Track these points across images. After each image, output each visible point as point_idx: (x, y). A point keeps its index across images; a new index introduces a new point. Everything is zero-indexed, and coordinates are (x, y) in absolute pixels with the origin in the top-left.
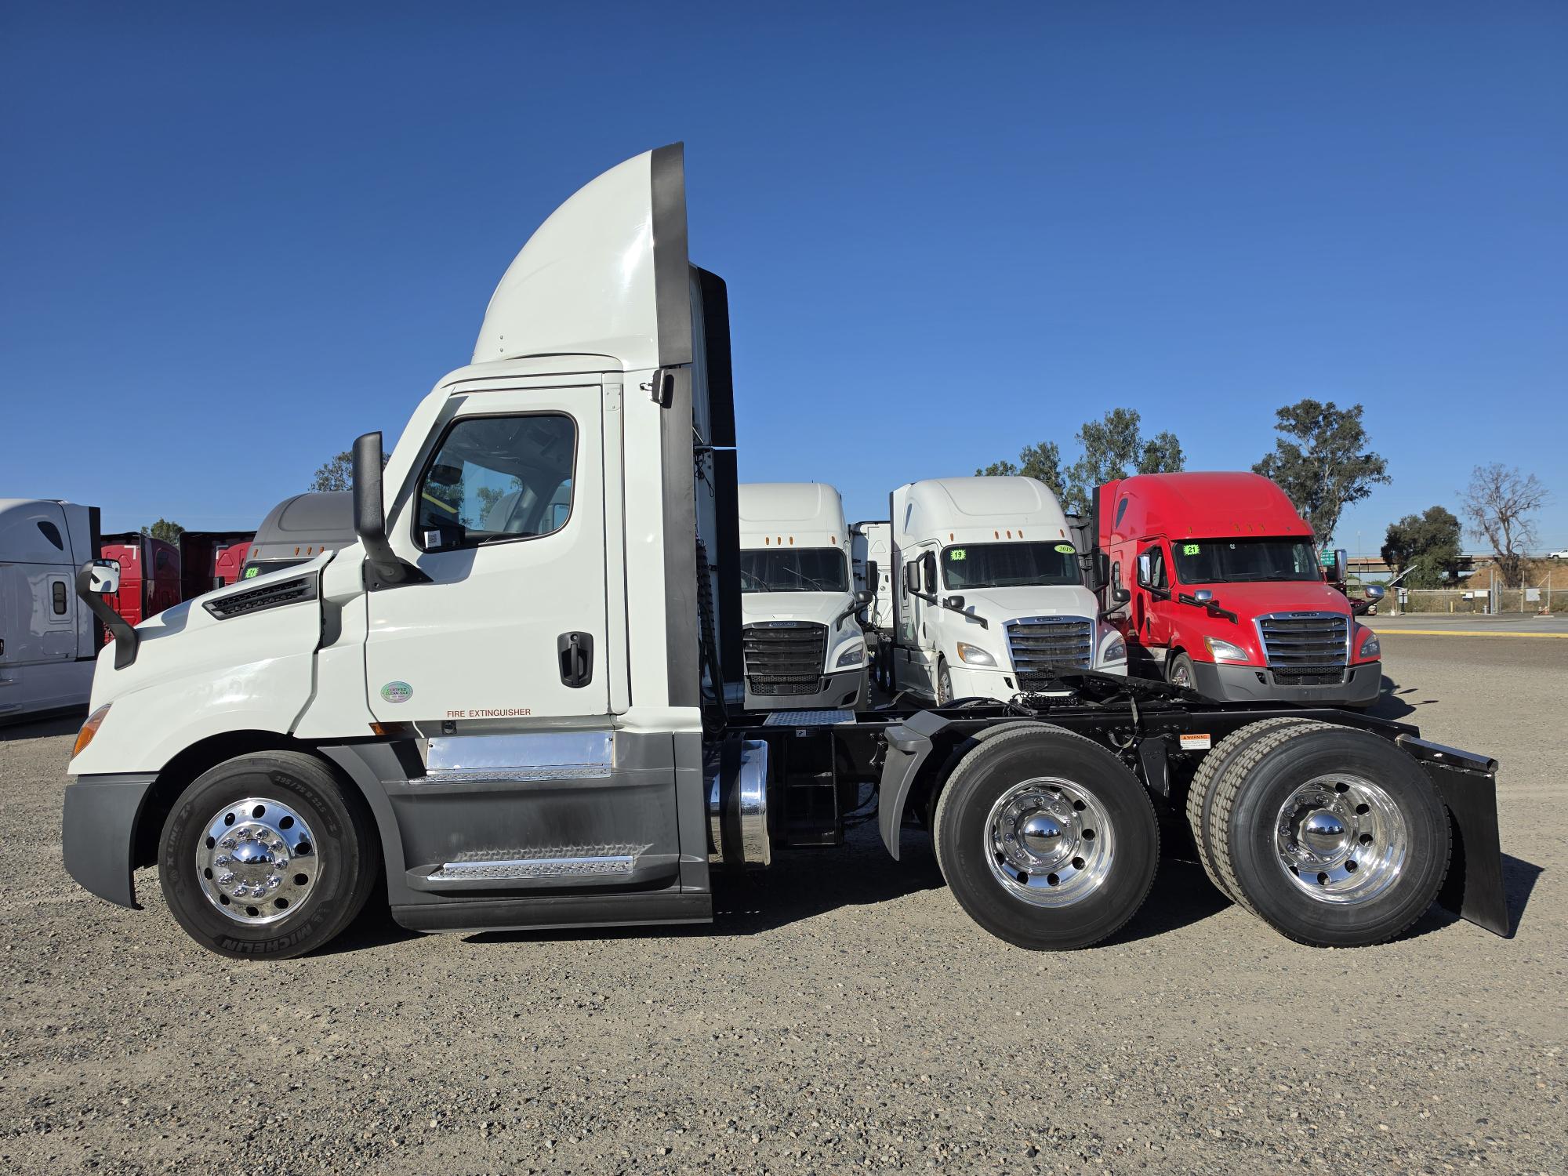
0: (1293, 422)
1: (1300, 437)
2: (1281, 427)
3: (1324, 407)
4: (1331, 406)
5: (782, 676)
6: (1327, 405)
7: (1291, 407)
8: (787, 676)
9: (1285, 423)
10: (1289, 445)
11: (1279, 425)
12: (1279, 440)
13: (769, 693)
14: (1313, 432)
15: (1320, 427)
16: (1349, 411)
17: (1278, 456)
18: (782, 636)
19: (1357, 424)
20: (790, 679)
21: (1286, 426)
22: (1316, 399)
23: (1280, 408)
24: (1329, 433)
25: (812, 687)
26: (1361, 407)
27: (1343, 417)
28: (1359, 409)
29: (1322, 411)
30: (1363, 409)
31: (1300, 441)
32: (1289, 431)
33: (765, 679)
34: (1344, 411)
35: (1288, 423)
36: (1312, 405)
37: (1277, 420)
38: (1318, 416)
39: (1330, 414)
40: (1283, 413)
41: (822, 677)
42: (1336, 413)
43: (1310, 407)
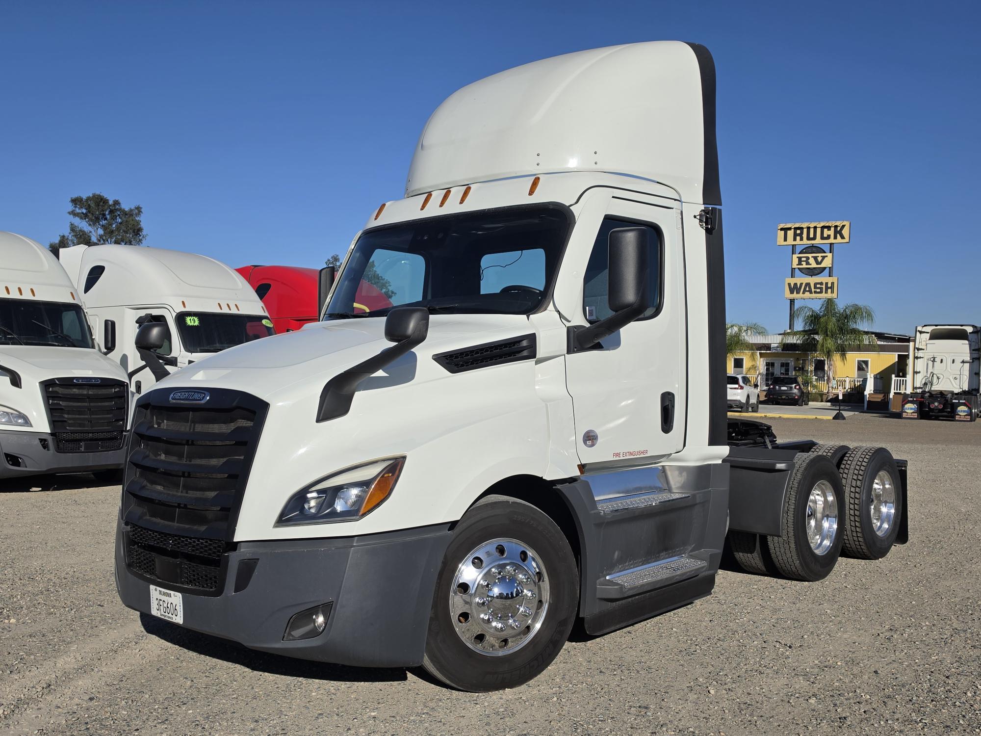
0: (84, 211)
1: (90, 225)
2: (73, 213)
3: (111, 202)
4: (116, 203)
6: (114, 201)
7: (84, 198)
9: (78, 211)
10: (81, 231)
11: (72, 212)
12: (72, 224)
14: (101, 223)
15: (106, 219)
16: (131, 210)
17: (70, 238)
19: (138, 222)
21: (78, 213)
22: (106, 195)
23: (74, 196)
24: (114, 226)
26: (141, 208)
27: (125, 213)
28: (139, 209)
29: (110, 206)
30: (142, 210)
31: (90, 229)
32: (81, 218)
34: (127, 209)
35: (80, 211)
36: (102, 199)
37: (70, 207)
38: (106, 210)
39: (117, 210)
40: (76, 201)
42: (120, 210)
43: (100, 201)
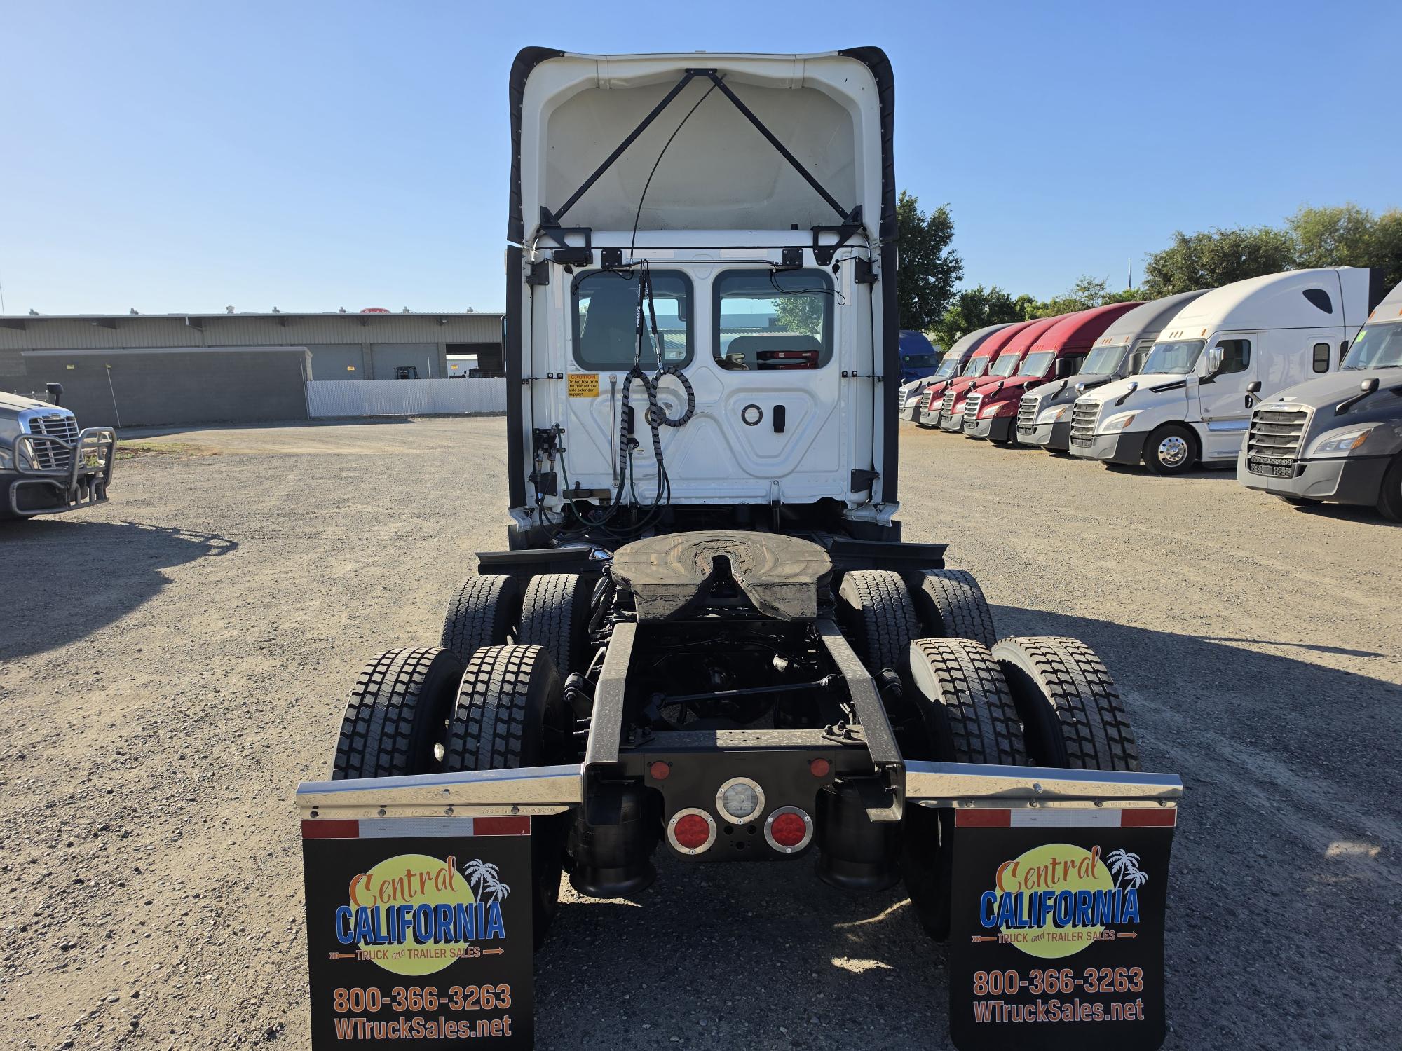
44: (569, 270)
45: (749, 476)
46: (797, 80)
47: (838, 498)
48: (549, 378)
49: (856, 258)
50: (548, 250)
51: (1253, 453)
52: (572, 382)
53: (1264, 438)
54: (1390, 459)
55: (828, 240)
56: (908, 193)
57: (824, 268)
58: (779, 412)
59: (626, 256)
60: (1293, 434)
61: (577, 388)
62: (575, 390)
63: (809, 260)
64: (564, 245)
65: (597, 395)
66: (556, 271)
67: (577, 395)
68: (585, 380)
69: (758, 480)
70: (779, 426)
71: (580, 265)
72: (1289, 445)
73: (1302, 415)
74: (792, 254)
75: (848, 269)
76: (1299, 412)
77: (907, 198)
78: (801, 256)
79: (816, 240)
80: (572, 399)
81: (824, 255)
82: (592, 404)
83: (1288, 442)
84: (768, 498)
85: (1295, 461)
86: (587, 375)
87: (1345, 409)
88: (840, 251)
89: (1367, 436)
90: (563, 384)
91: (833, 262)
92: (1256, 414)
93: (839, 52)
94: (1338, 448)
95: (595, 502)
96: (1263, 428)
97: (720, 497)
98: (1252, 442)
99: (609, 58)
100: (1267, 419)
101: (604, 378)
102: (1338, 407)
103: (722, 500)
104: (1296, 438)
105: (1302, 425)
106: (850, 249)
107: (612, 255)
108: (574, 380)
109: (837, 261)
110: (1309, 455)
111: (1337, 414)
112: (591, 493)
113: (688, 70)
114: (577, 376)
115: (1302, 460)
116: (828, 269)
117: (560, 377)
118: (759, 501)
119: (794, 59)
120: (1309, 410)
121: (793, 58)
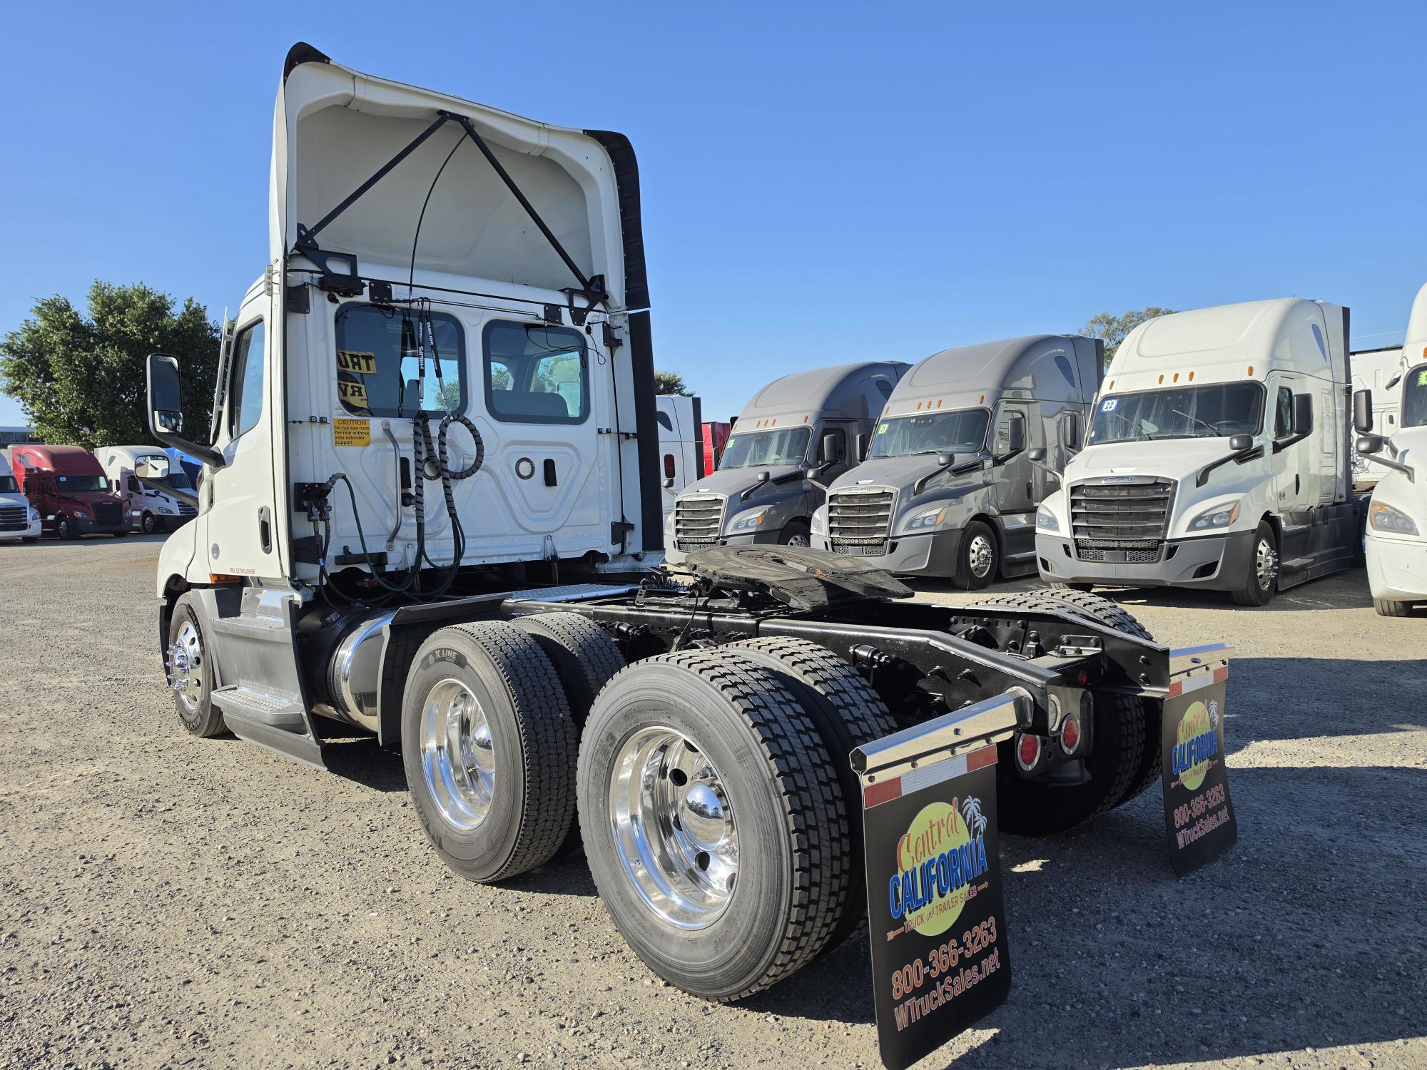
5: (1113, 541)
8: (1119, 541)
13: (1098, 559)
18: (1117, 494)
20: (1123, 545)
25: (1150, 554)
33: (1093, 544)
41: (1166, 543)
44: (333, 300)
45: (525, 532)
46: (541, 147)
47: (601, 551)
48: (311, 421)
49: (604, 322)
50: (308, 273)
51: (681, 535)
52: (339, 428)
53: (688, 522)
54: (779, 532)
55: (580, 303)
56: (195, 301)
57: (578, 328)
58: (549, 466)
59: (398, 293)
60: (714, 517)
61: (344, 437)
62: (343, 438)
63: (567, 320)
64: (326, 272)
65: (368, 444)
66: (318, 300)
67: (345, 443)
68: (355, 426)
69: (533, 536)
70: (550, 479)
71: (346, 295)
72: (712, 526)
73: (718, 502)
74: (552, 312)
75: (598, 331)
76: (716, 500)
77: (194, 305)
78: (560, 314)
79: (571, 301)
80: (339, 448)
81: (579, 316)
82: (362, 453)
83: (710, 524)
84: (542, 554)
85: (718, 538)
86: (357, 421)
87: (747, 496)
88: (591, 314)
89: (766, 516)
90: (327, 432)
91: (586, 324)
92: (678, 504)
93: (584, 131)
94: (747, 526)
95: (366, 569)
96: (685, 514)
97: (498, 556)
98: (679, 527)
99: (370, 78)
100: (688, 507)
101: (376, 425)
102: (742, 494)
103: (501, 558)
104: (717, 521)
105: (720, 510)
106: (598, 313)
107: (381, 289)
108: (342, 426)
109: (589, 323)
110: (728, 533)
111: (743, 499)
112: (362, 558)
113: (441, 112)
114: (344, 421)
115: (723, 537)
116: (582, 329)
117: (323, 421)
118: (535, 558)
119: (540, 127)
120: (723, 497)
121: (542, 126)
